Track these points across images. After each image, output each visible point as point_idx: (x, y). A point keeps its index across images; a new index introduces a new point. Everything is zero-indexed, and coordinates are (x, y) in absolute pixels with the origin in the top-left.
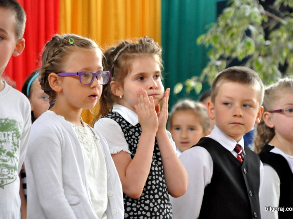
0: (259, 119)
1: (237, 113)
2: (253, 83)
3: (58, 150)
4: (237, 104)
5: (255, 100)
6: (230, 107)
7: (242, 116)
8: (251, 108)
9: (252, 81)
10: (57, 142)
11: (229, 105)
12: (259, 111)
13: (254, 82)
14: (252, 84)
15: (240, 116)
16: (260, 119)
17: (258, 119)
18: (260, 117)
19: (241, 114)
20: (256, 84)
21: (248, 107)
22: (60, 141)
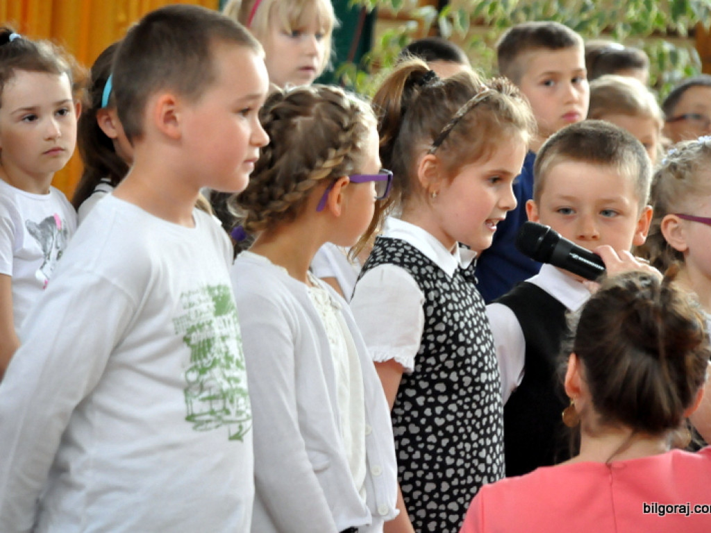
0: (644, 235)
1: (587, 233)
2: (619, 162)
3: (289, 351)
4: (588, 210)
5: (627, 200)
6: (572, 218)
7: (599, 237)
8: (620, 218)
9: (617, 155)
10: (288, 335)
11: (572, 213)
12: (643, 216)
13: (621, 158)
14: (617, 164)
15: (594, 237)
16: (647, 235)
17: (641, 234)
18: (644, 231)
19: (596, 232)
20: (627, 161)
21: (613, 214)
22: (292, 332)
